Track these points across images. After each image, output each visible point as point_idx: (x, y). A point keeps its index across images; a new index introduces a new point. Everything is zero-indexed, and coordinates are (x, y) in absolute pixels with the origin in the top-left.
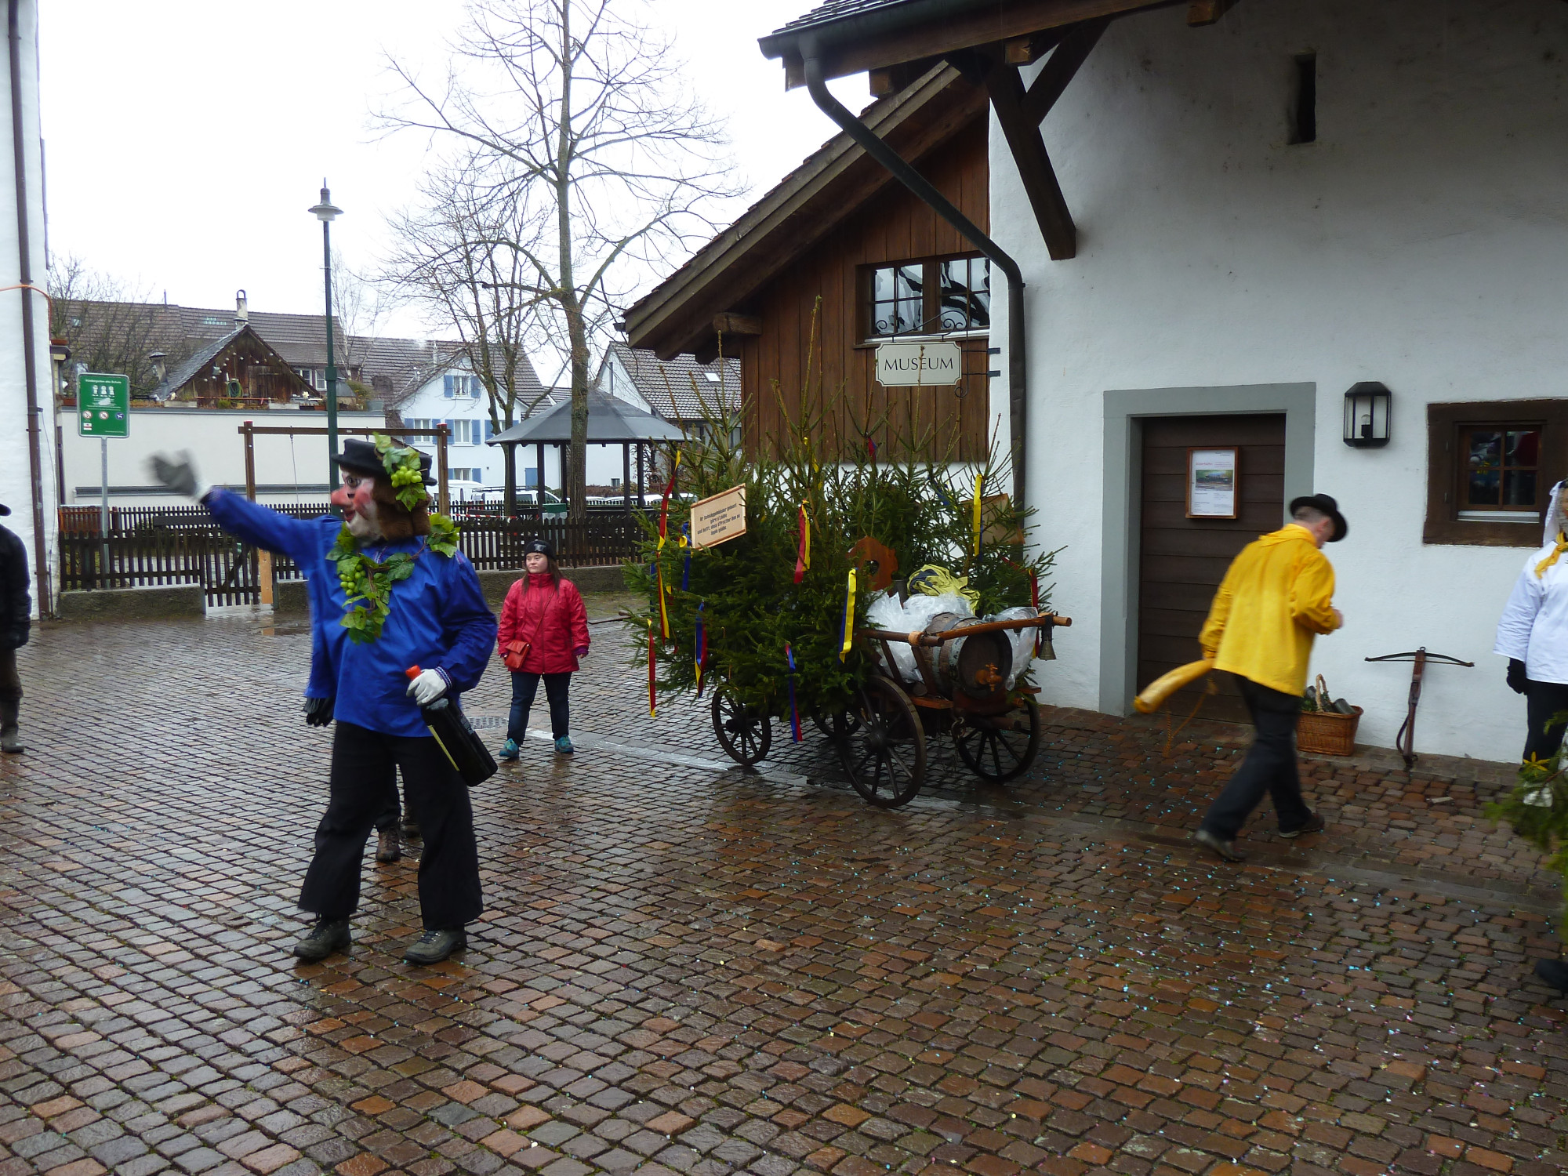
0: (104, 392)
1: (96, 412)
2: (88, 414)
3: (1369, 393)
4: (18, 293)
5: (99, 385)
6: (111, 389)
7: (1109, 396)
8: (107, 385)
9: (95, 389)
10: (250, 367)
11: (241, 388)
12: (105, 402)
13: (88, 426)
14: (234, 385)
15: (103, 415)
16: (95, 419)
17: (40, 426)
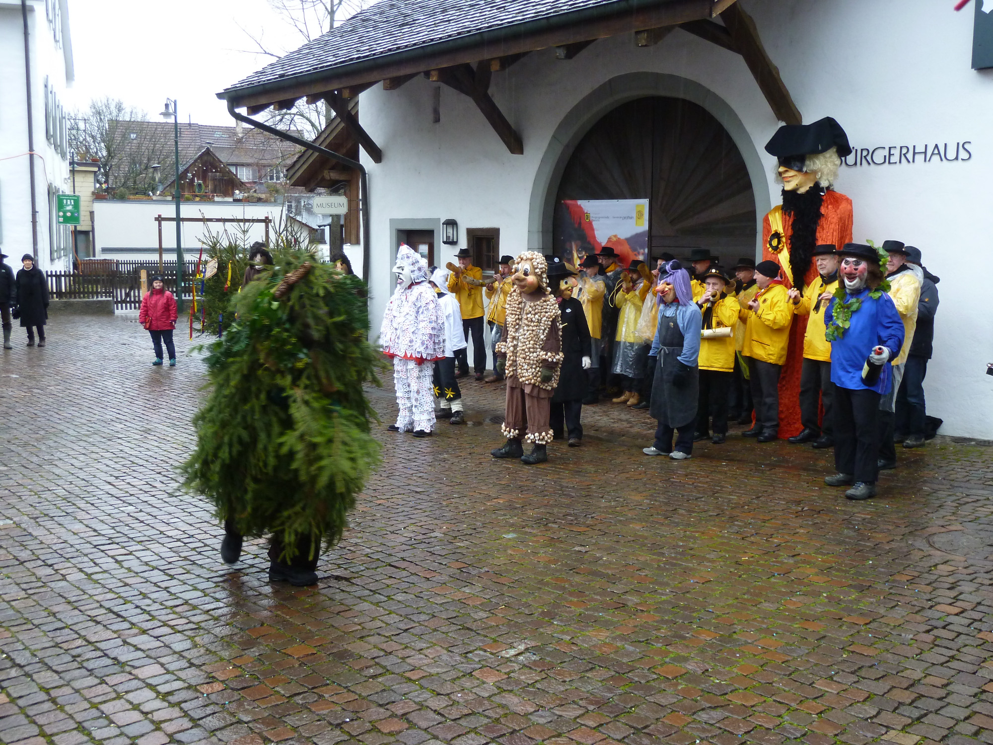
0: (69, 203)
1: (65, 213)
2: (61, 214)
3: (451, 223)
4: (28, 156)
5: (67, 199)
6: (72, 201)
7: (391, 220)
8: (70, 199)
9: (65, 201)
10: (210, 174)
11: (203, 187)
12: (70, 208)
13: (61, 219)
14: (200, 185)
15: (69, 214)
16: (64, 216)
17: (37, 220)
